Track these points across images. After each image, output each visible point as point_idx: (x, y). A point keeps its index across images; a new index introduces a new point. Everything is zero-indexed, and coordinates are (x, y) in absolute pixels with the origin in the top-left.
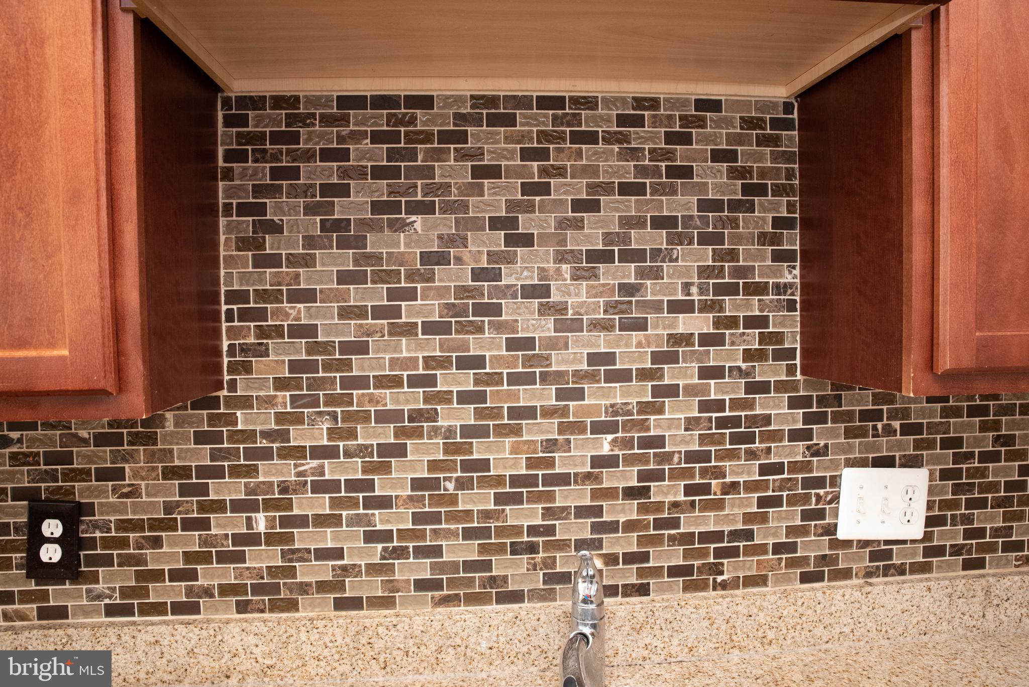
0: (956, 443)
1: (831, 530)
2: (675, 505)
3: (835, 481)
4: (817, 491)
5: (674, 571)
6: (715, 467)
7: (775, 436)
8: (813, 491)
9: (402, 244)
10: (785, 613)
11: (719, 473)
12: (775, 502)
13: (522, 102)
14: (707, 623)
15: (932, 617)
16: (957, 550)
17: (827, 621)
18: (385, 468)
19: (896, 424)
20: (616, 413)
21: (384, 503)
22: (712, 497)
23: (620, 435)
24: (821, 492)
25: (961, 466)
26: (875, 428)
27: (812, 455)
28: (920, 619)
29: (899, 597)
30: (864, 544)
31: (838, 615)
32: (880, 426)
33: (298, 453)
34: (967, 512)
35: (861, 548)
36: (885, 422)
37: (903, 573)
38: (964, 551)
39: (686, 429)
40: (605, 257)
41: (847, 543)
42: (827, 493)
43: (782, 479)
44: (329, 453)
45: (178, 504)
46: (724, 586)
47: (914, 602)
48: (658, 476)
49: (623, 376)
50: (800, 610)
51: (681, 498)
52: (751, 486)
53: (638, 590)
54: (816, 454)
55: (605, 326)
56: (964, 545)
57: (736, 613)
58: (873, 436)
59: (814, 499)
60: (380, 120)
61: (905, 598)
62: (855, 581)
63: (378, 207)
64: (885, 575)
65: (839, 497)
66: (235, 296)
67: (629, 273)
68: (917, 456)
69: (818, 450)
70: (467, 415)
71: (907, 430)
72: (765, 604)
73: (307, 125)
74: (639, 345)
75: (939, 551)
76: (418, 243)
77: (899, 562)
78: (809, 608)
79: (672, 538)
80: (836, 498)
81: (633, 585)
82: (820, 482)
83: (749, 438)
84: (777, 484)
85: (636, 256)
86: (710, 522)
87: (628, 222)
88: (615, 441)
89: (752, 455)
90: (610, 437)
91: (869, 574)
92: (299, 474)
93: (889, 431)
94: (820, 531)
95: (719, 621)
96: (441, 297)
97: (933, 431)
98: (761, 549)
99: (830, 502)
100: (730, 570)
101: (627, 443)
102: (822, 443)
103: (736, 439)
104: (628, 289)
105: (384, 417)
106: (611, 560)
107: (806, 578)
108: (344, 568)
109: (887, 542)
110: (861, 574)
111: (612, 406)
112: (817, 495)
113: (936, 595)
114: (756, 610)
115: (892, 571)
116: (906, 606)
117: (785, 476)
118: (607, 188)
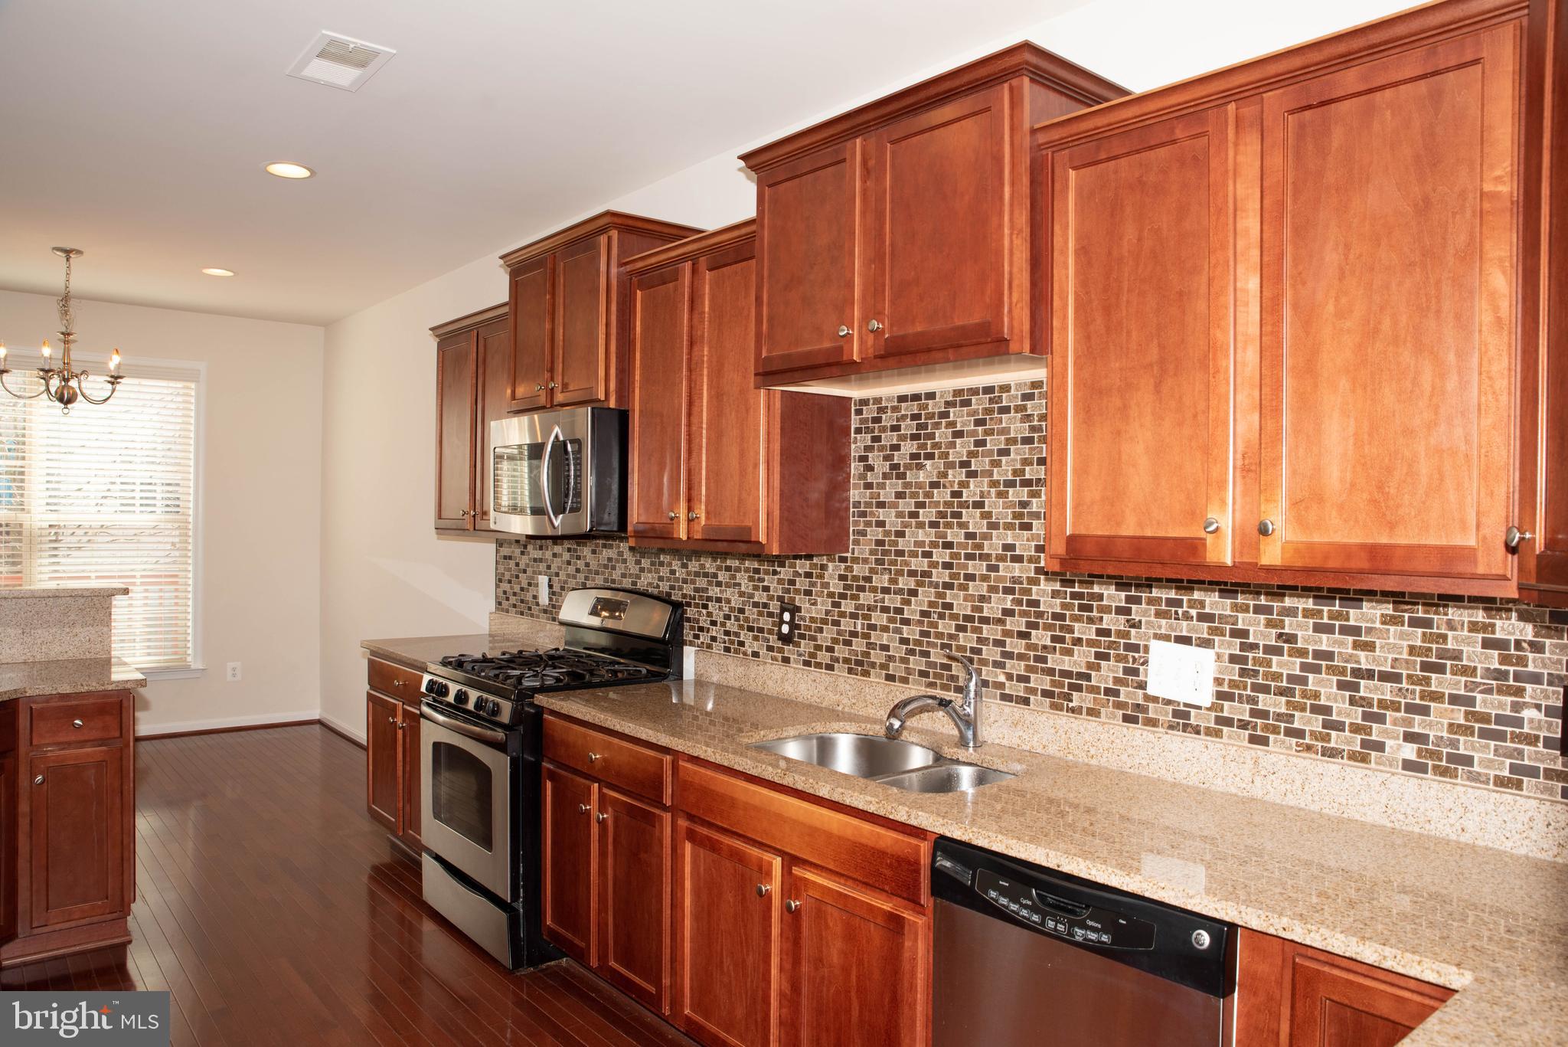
0: (1244, 634)
1: (1142, 686)
2: (1045, 647)
3: (1146, 649)
4: (1134, 654)
5: (1046, 694)
6: (1068, 625)
7: (1107, 610)
8: (1131, 654)
9: (922, 476)
10: (1102, 737)
11: (1071, 630)
12: (1105, 657)
13: (974, 391)
14: (1053, 731)
15: (1209, 770)
16: (1243, 725)
17: (1130, 751)
18: (908, 603)
19: (1193, 612)
20: (1014, 582)
21: (906, 622)
22: (1066, 646)
23: (1017, 596)
24: (1136, 655)
25: (1247, 654)
26: (1176, 613)
27: (1130, 627)
28: (1199, 769)
29: (1181, 746)
30: (1169, 702)
31: (1138, 748)
32: (1180, 611)
33: (874, 590)
34: (1252, 694)
35: (1165, 704)
36: (1185, 609)
37: (1198, 733)
38: (1249, 727)
39: (1052, 597)
40: (1010, 484)
41: (1155, 699)
42: (1140, 657)
43: (1110, 641)
44: (886, 591)
45: (830, 611)
46: (1073, 710)
47: (1195, 755)
48: (1035, 626)
49: (1018, 559)
50: (1112, 738)
51: (1048, 643)
52: (1091, 643)
53: (1024, 701)
54: (1133, 626)
55: (1009, 526)
56: (1249, 723)
57: (1071, 728)
58: (1175, 619)
59: (1131, 660)
60: (913, 408)
61: (1188, 749)
62: (1160, 729)
63: (914, 456)
64: (1184, 731)
65: (1147, 662)
66: (857, 504)
67: (1023, 493)
68: (1210, 639)
69: (1134, 624)
70: (944, 576)
71: (1203, 617)
72: (1089, 727)
73: (885, 413)
74: (1028, 540)
75: (1228, 722)
76: (928, 477)
77: (1196, 723)
78: (1117, 738)
79: (1043, 669)
80: (1146, 662)
81: (1021, 697)
82: (1135, 648)
83: (1089, 608)
84: (1107, 644)
85: (1027, 483)
86: (1066, 663)
87: (1026, 462)
88: (1013, 599)
89: (1091, 620)
90: (1011, 597)
91: (1171, 727)
92: (875, 601)
93: (1187, 617)
94: (1135, 685)
95: (1061, 731)
96: (936, 507)
97: (1223, 621)
98: (1094, 690)
99: (1142, 664)
100: (1077, 699)
101: (1019, 602)
102: (1137, 619)
103: (1082, 608)
104: (1024, 504)
105: (912, 573)
106: (1010, 677)
107: (1127, 719)
108: (889, 656)
109: (1186, 705)
110: (1166, 725)
111: (1013, 577)
112: (1133, 657)
113: (1212, 754)
114: (1083, 730)
115: (1189, 729)
116: (1188, 756)
117: (1112, 639)
118: (1014, 441)
